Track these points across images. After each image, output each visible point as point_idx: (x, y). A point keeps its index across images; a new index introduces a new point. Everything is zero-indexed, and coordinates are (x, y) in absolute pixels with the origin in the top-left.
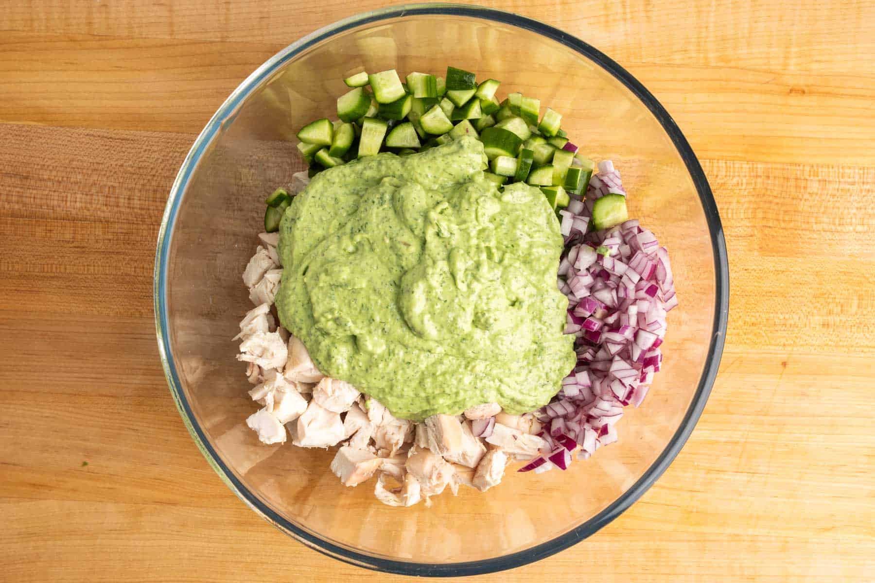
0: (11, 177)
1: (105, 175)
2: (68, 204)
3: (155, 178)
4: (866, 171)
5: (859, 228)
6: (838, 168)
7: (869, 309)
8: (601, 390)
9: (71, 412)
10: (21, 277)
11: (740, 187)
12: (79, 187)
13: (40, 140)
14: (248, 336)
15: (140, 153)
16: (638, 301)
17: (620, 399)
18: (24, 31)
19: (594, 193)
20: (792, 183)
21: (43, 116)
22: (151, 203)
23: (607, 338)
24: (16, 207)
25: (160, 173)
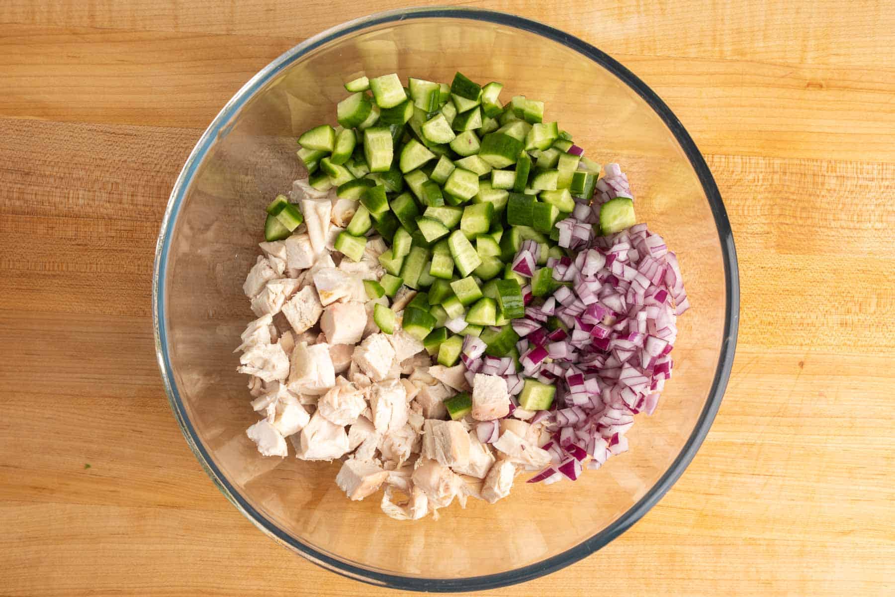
0: (12, 173)
1: (108, 171)
2: (71, 201)
3: (159, 174)
4: (885, 167)
5: (878, 225)
6: (857, 164)
7: (888, 307)
8: (612, 398)
9: (74, 413)
10: (22, 275)
11: (756, 183)
12: (81, 183)
13: (42, 136)
14: (249, 348)
15: (144, 148)
16: (647, 308)
17: (630, 407)
18: (24, 24)
19: (601, 197)
20: (809, 179)
21: (44, 110)
22: (155, 200)
23: (616, 345)
24: (18, 203)
25: (165, 169)
